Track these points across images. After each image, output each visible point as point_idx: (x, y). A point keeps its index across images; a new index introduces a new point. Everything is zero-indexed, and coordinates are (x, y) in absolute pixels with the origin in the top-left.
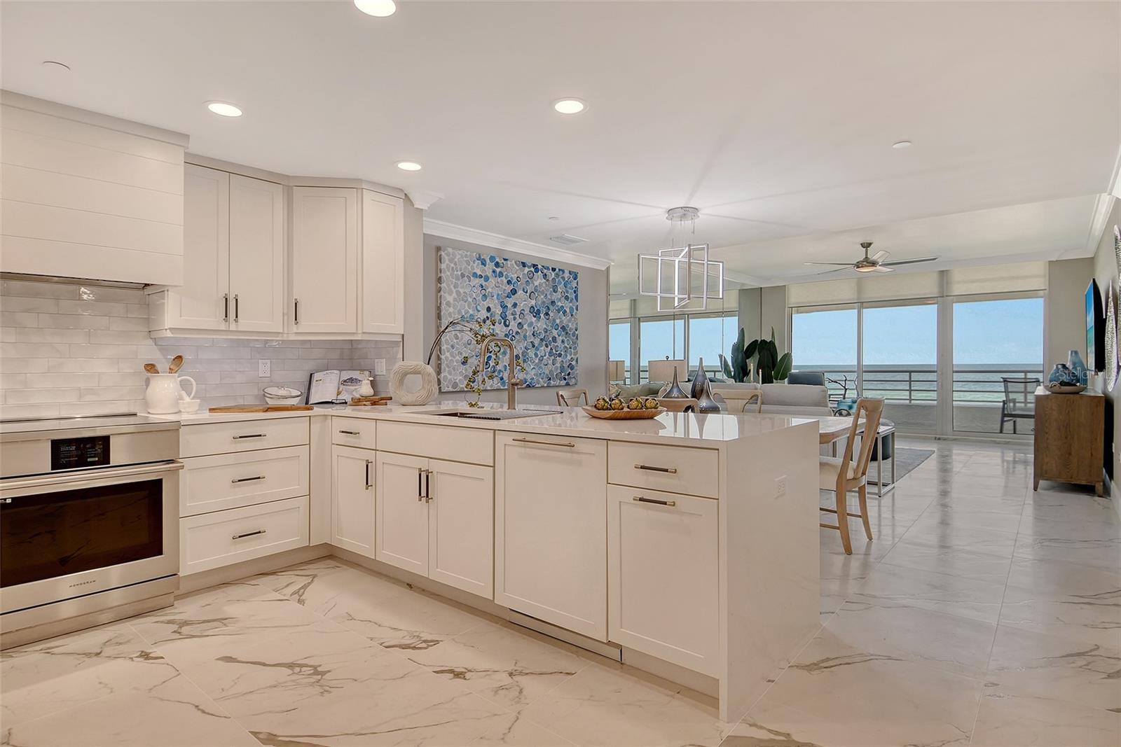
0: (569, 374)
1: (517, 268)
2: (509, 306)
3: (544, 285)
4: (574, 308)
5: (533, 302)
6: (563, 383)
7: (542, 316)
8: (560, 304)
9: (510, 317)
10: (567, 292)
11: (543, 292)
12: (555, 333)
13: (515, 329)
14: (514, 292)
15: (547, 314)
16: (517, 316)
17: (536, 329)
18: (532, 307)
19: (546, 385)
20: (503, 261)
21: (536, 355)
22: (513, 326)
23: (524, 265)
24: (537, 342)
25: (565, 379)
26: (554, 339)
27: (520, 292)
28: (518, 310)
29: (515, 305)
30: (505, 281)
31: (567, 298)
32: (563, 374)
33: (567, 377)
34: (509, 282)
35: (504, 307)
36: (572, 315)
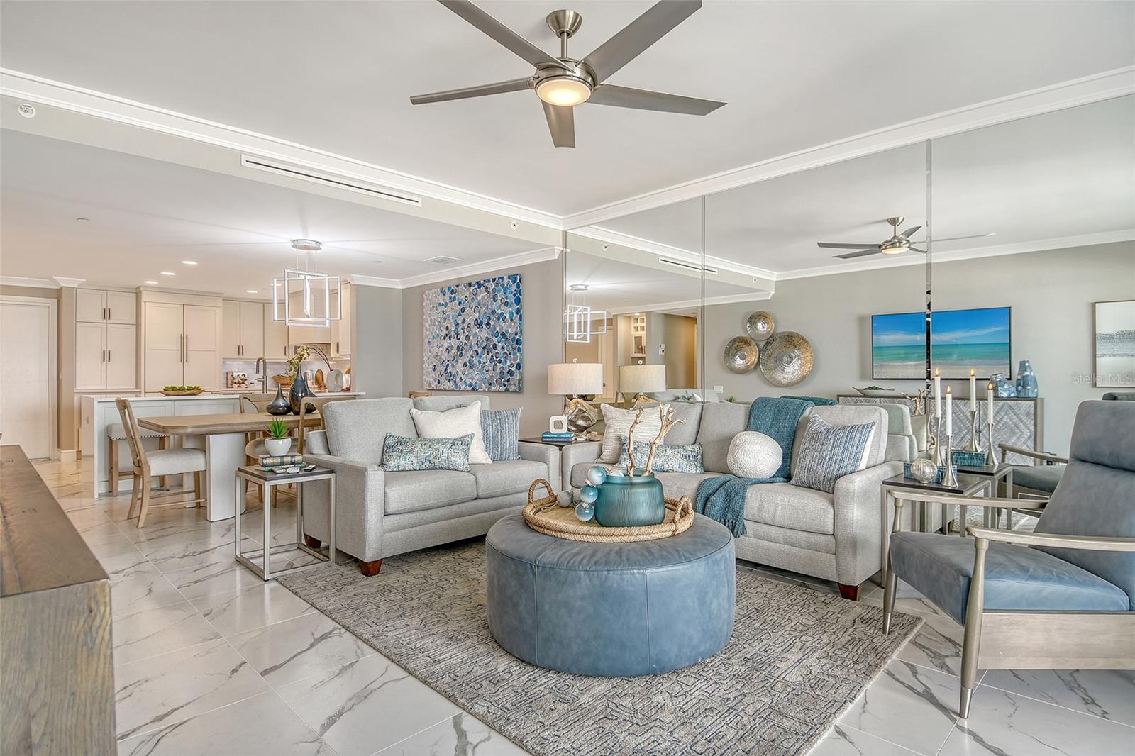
0: (508, 380)
2: (460, 322)
3: (486, 298)
5: (477, 315)
6: (503, 389)
7: (484, 326)
8: (499, 312)
9: (461, 332)
10: (507, 298)
11: (484, 305)
12: (495, 340)
13: (464, 341)
14: (463, 310)
15: (488, 323)
16: (465, 330)
17: (479, 339)
18: (476, 320)
19: (487, 390)
20: (456, 288)
21: (479, 362)
22: (463, 337)
23: (470, 285)
24: (480, 350)
25: (505, 385)
26: (495, 347)
27: (467, 309)
28: (466, 325)
29: (464, 321)
30: (457, 303)
31: (506, 304)
32: (503, 380)
33: (506, 383)
34: (460, 303)
35: (457, 324)
36: (512, 320)
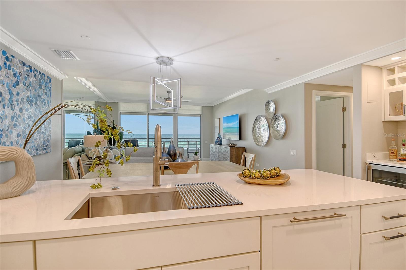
0: (47, 146)
1: (20, 65)
2: (15, 94)
3: (35, 82)
4: (50, 101)
5: (29, 93)
6: (44, 151)
7: (33, 104)
8: (42, 97)
9: (15, 103)
10: (46, 90)
11: (34, 87)
13: (18, 112)
14: (17, 83)
16: (19, 103)
17: (30, 113)
18: (28, 97)
19: (35, 155)
20: (11, 57)
22: (17, 109)
23: (24, 64)
25: (45, 149)
27: (21, 84)
28: (20, 98)
29: (18, 94)
30: (12, 73)
31: (46, 94)
32: (44, 146)
33: (46, 148)
34: (15, 75)
35: (11, 94)
36: (48, 106)
